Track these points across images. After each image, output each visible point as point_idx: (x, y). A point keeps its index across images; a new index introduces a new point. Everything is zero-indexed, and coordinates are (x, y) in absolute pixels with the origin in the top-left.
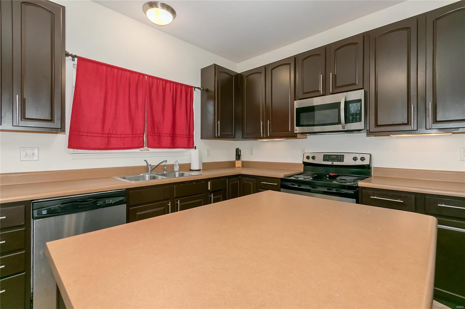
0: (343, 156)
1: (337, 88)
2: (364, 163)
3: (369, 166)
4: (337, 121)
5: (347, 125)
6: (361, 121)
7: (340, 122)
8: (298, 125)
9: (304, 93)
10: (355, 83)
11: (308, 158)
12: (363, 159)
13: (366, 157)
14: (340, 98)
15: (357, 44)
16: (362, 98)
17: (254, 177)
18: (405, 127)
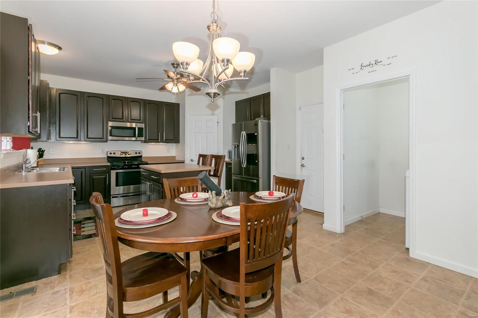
1: (131, 119)
2: (140, 155)
3: (142, 156)
4: (133, 136)
5: (138, 138)
6: (143, 137)
7: (135, 136)
8: (111, 135)
9: (113, 118)
10: (140, 120)
11: (111, 153)
12: (139, 153)
13: (141, 152)
14: (134, 125)
15: (140, 103)
16: (144, 127)
17: (84, 168)
18: (156, 140)
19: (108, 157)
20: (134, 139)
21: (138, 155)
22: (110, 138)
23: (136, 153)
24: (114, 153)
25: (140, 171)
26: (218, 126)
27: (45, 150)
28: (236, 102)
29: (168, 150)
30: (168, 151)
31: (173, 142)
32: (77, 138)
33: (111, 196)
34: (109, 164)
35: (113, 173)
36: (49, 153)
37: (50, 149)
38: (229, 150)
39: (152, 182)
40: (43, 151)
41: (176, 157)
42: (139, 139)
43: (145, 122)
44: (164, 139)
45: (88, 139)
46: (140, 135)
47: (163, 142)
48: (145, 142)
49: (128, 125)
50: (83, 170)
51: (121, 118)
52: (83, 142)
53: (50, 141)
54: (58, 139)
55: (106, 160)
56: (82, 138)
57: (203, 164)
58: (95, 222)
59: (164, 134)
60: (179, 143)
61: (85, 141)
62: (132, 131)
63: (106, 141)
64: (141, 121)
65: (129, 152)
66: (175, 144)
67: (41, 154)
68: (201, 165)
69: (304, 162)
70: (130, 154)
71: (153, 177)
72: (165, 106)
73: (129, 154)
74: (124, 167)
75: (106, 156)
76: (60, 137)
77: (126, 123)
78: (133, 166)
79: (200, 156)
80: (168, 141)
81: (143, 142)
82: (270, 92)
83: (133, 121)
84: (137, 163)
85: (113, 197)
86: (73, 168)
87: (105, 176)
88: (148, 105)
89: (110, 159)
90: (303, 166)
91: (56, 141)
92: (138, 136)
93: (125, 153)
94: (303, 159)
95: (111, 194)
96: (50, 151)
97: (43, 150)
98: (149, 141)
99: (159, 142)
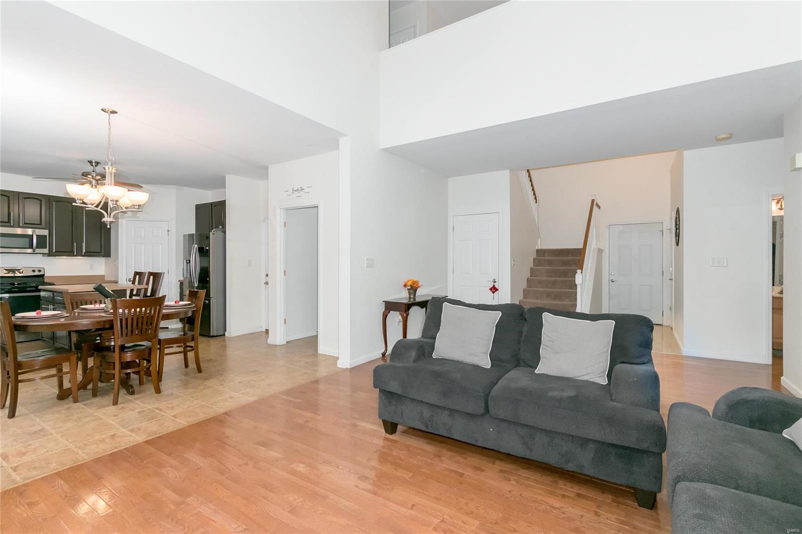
1: (25, 223)
2: (41, 273)
3: (44, 275)
4: (28, 247)
5: (37, 249)
6: (46, 248)
7: (31, 246)
10: (40, 224)
12: (39, 271)
13: (42, 269)
14: (29, 232)
15: (41, 200)
16: (47, 235)
18: (70, 253)
20: (30, 251)
21: (37, 273)
23: (33, 271)
25: (40, 295)
26: (168, 235)
29: (91, 266)
30: (91, 268)
31: (100, 255)
41: (104, 275)
42: (38, 251)
43: (49, 228)
44: (84, 251)
46: (41, 246)
47: (79, 254)
48: (50, 254)
49: (19, 231)
51: (7, 221)
59: (83, 244)
60: (110, 257)
62: (27, 240)
64: (43, 225)
65: (21, 269)
66: (104, 258)
70: (23, 272)
73: (20, 273)
74: (13, 290)
77: (15, 229)
78: (28, 289)
80: (89, 254)
81: (47, 255)
83: (27, 225)
84: (34, 285)
88: (54, 203)
92: (37, 247)
93: (13, 271)
94: (267, 275)
98: (57, 254)
99: (74, 256)
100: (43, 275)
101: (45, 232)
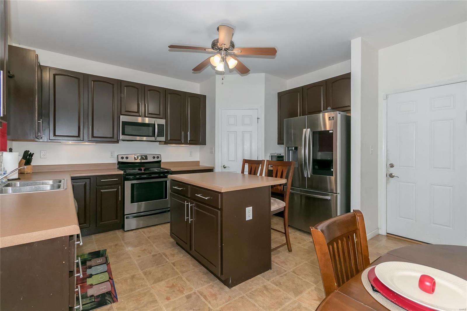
0: (147, 156)
1: (149, 114)
2: (159, 160)
3: (161, 161)
4: (152, 135)
6: (164, 136)
7: (154, 135)
8: (123, 134)
9: (126, 111)
10: (159, 115)
11: (122, 158)
12: (158, 157)
13: (159, 156)
14: (152, 121)
15: (160, 93)
16: (165, 124)
17: (89, 178)
18: (179, 141)
19: (119, 163)
20: (153, 139)
21: (156, 160)
22: (122, 137)
23: (154, 158)
24: (127, 158)
26: (258, 123)
27: (33, 154)
28: (278, 93)
29: (191, 153)
30: (191, 155)
31: (199, 143)
32: (79, 136)
33: (125, 216)
34: (122, 172)
35: (128, 185)
36: (41, 156)
37: (42, 152)
38: (271, 154)
39: (195, 202)
40: (31, 155)
41: (200, 162)
42: (159, 139)
43: (165, 117)
44: (189, 139)
45: (94, 139)
46: (160, 134)
47: (186, 143)
48: (166, 143)
49: (145, 120)
50: (88, 181)
51: (137, 111)
52: (87, 143)
53: (41, 140)
54: (52, 137)
55: (116, 166)
56: (86, 138)
57: (250, 173)
58: (107, 263)
59: (189, 133)
60: (206, 145)
61: (89, 141)
62: (151, 129)
63: (117, 142)
64: (162, 115)
67: (27, 158)
68: (247, 173)
69: (392, 171)
71: (199, 195)
72: (189, 98)
74: (142, 176)
75: (116, 162)
76: (55, 135)
77: (143, 118)
78: (153, 176)
79: (245, 161)
80: (192, 142)
81: (163, 143)
82: (351, 73)
85: (127, 218)
86: (73, 179)
87: (116, 189)
88: (169, 95)
89: (122, 165)
90: (391, 176)
91: (50, 141)
92: (158, 136)
94: (392, 166)
95: (125, 214)
96: (42, 154)
97: (30, 153)
98: (171, 142)
99: (182, 144)
100: (159, 162)
101: (163, 122)
